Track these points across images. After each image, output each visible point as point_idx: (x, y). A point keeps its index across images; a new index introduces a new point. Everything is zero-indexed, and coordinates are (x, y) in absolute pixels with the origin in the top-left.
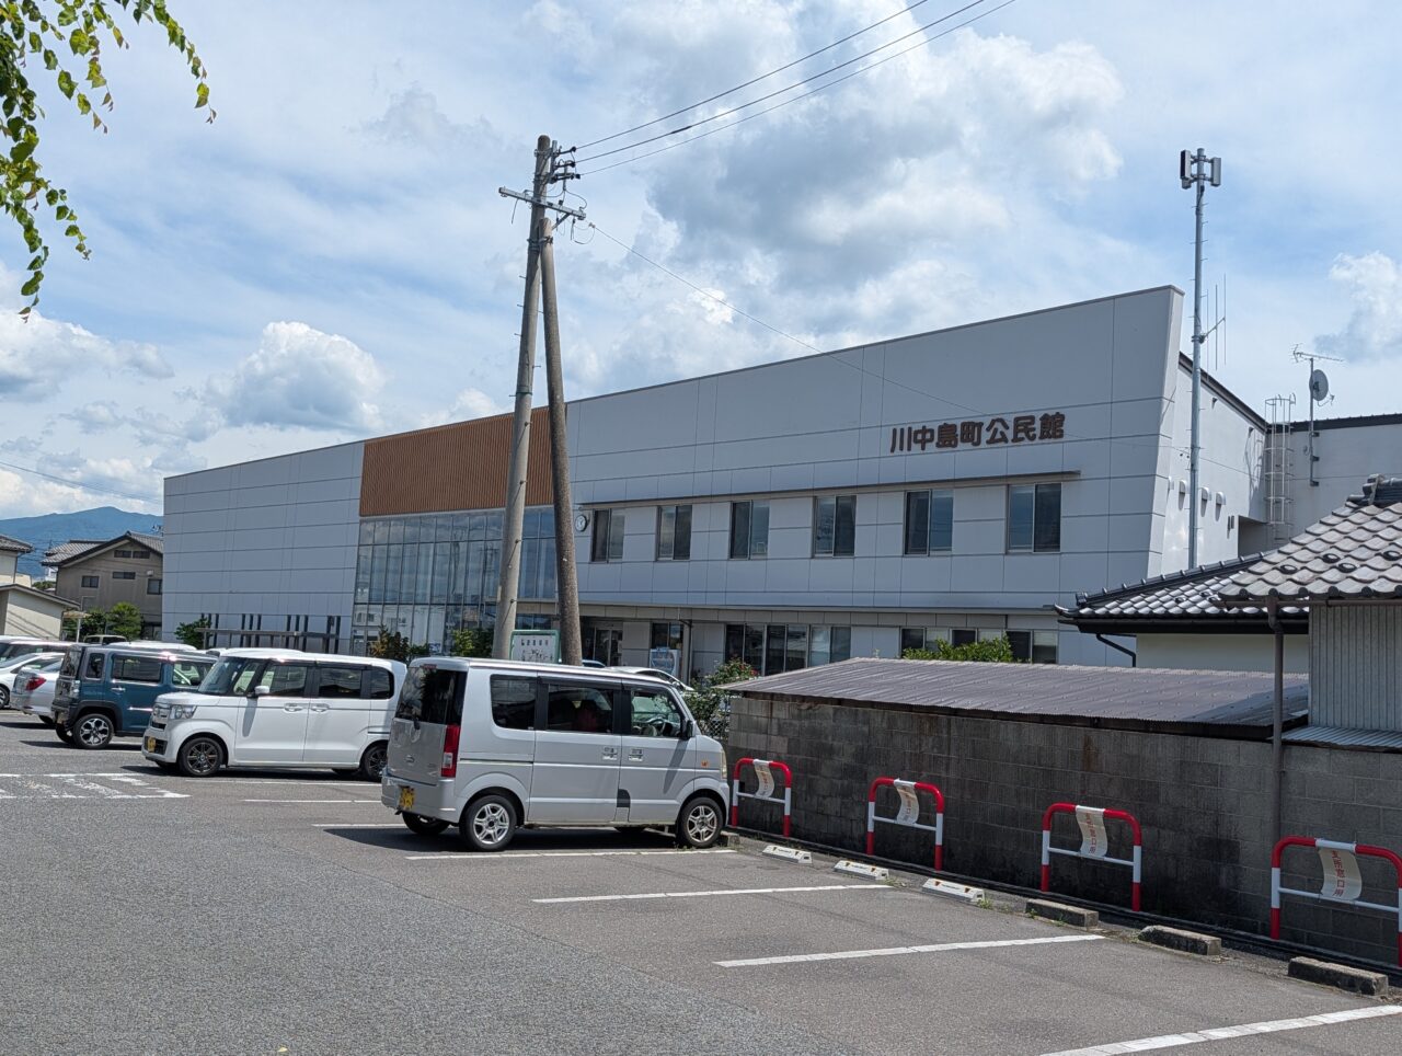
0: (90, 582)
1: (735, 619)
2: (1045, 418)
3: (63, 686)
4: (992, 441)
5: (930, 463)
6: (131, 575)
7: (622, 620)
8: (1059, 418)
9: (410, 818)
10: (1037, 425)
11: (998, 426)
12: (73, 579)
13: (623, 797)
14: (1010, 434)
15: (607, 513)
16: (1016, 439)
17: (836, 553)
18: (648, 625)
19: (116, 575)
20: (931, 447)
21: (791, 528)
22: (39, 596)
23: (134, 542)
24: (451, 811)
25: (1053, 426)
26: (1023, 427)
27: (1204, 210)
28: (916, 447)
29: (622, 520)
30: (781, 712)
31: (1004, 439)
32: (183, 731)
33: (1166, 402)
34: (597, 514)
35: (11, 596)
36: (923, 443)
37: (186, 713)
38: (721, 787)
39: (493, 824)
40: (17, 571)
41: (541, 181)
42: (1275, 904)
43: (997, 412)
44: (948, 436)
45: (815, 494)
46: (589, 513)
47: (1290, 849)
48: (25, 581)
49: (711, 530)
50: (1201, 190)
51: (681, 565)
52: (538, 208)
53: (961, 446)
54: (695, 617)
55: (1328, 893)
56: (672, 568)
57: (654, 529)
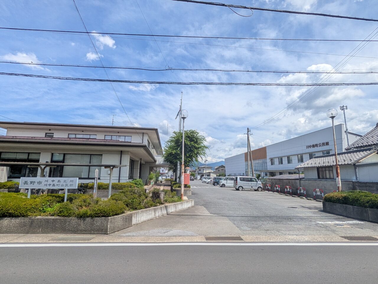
0: (219, 171)
1: (290, 171)
2: (326, 143)
3: (213, 181)
4: (319, 146)
5: (312, 150)
6: (223, 170)
7: (275, 172)
8: (328, 142)
9: (236, 189)
10: (325, 144)
11: (320, 144)
12: (217, 170)
13: (252, 187)
14: (322, 145)
15: (272, 159)
16: (323, 146)
17: (301, 162)
18: (279, 173)
19: (222, 170)
20: (312, 148)
21: (295, 160)
22: (214, 173)
23: (223, 166)
24: (237, 188)
25: (327, 144)
26: (323, 144)
27: (345, 113)
28: (310, 148)
29: (274, 160)
30: (270, 180)
31: (321, 146)
32: (221, 184)
33: (343, 139)
34: (271, 159)
35: (211, 173)
36: (310, 147)
37: (222, 182)
38: (262, 186)
39: (241, 189)
40: (211, 170)
41: (248, 132)
42: (314, 195)
43: (323, 142)
44: (313, 146)
45: (298, 155)
46: (270, 159)
47: (315, 190)
48: (212, 171)
49: (285, 160)
50: (344, 111)
51: (282, 165)
52: (248, 135)
53: (315, 147)
54: (284, 171)
55: (318, 194)
56: (281, 165)
57: (278, 160)
